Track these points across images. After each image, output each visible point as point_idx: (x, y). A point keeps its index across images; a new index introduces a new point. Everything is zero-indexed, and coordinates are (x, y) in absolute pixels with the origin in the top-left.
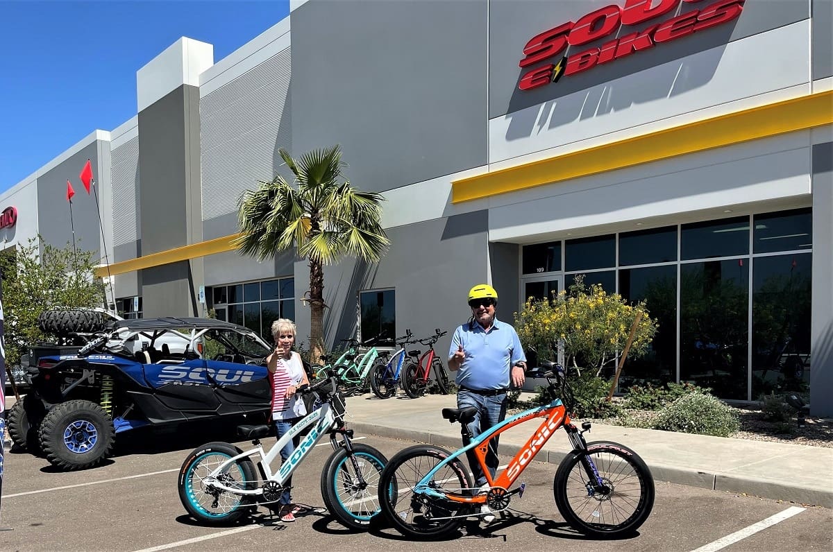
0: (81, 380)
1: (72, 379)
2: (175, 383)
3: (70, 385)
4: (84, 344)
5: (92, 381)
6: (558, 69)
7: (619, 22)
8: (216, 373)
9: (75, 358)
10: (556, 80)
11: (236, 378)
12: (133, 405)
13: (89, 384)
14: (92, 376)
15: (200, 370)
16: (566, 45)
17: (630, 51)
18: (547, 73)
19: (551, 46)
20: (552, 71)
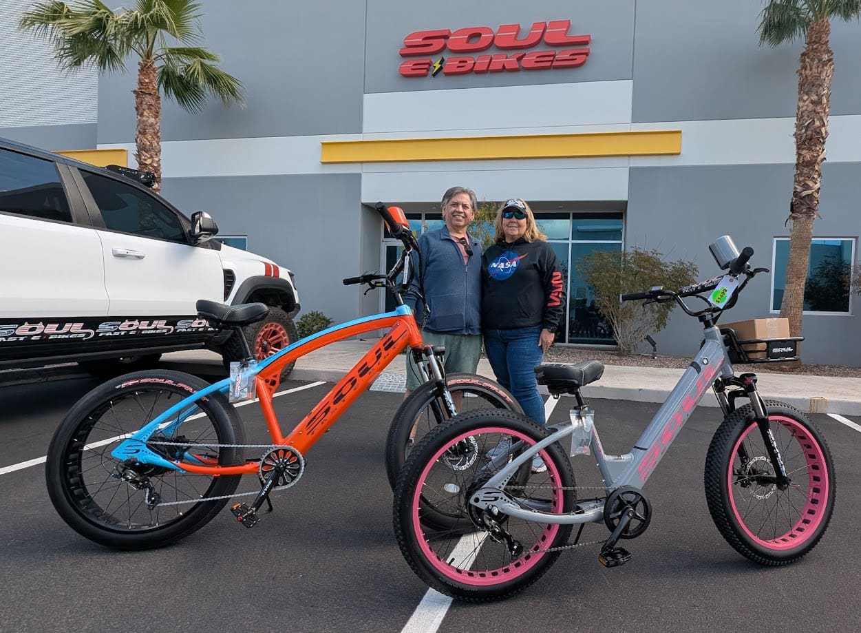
16: (446, 45)
17: (501, 68)
18: (426, 66)
19: (431, 45)
20: (430, 65)
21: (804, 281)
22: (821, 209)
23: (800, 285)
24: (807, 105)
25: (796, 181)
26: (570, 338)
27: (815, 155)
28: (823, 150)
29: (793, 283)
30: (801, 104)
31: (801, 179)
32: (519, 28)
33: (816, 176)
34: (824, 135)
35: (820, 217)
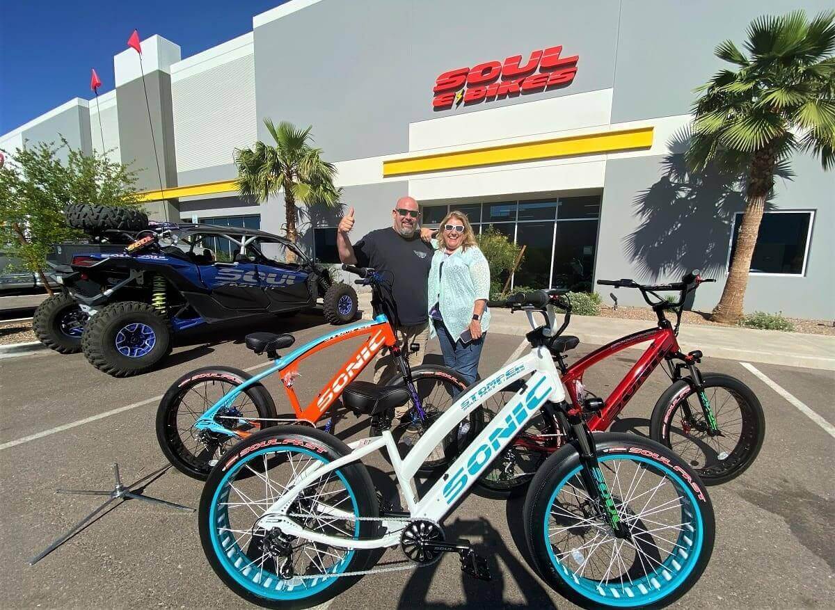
0: (127, 281)
1: (116, 280)
2: (231, 285)
3: (115, 285)
4: (131, 242)
5: (141, 281)
6: (460, 97)
7: (500, 71)
8: (267, 276)
9: (122, 256)
10: (458, 104)
11: (282, 281)
13: (138, 285)
14: (141, 277)
15: (253, 273)
16: (465, 80)
17: (506, 92)
19: (455, 81)
20: (454, 97)
32: (521, 58)
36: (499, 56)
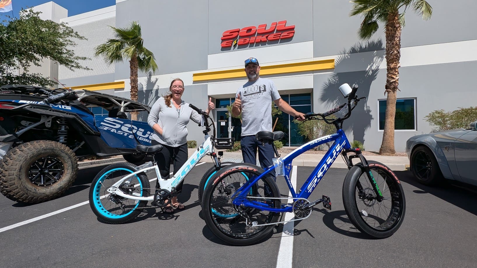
0: (39, 123)
5: (48, 125)
6: (235, 42)
7: (256, 31)
10: (235, 46)
12: (83, 143)
13: (46, 128)
14: (49, 121)
16: (238, 35)
17: (260, 41)
18: (231, 43)
19: (233, 35)
20: (233, 42)
21: (394, 117)
22: (399, 87)
23: (392, 119)
24: (390, 45)
25: (387, 76)
26: (291, 145)
27: (395, 65)
28: (399, 63)
29: (389, 118)
30: (388, 45)
31: (390, 75)
32: (266, 25)
33: (396, 74)
34: (399, 57)
35: (399, 90)
36: (255, 23)
